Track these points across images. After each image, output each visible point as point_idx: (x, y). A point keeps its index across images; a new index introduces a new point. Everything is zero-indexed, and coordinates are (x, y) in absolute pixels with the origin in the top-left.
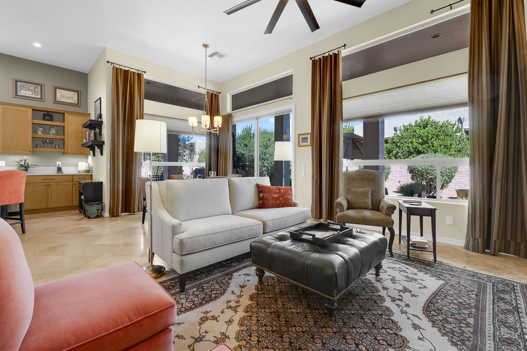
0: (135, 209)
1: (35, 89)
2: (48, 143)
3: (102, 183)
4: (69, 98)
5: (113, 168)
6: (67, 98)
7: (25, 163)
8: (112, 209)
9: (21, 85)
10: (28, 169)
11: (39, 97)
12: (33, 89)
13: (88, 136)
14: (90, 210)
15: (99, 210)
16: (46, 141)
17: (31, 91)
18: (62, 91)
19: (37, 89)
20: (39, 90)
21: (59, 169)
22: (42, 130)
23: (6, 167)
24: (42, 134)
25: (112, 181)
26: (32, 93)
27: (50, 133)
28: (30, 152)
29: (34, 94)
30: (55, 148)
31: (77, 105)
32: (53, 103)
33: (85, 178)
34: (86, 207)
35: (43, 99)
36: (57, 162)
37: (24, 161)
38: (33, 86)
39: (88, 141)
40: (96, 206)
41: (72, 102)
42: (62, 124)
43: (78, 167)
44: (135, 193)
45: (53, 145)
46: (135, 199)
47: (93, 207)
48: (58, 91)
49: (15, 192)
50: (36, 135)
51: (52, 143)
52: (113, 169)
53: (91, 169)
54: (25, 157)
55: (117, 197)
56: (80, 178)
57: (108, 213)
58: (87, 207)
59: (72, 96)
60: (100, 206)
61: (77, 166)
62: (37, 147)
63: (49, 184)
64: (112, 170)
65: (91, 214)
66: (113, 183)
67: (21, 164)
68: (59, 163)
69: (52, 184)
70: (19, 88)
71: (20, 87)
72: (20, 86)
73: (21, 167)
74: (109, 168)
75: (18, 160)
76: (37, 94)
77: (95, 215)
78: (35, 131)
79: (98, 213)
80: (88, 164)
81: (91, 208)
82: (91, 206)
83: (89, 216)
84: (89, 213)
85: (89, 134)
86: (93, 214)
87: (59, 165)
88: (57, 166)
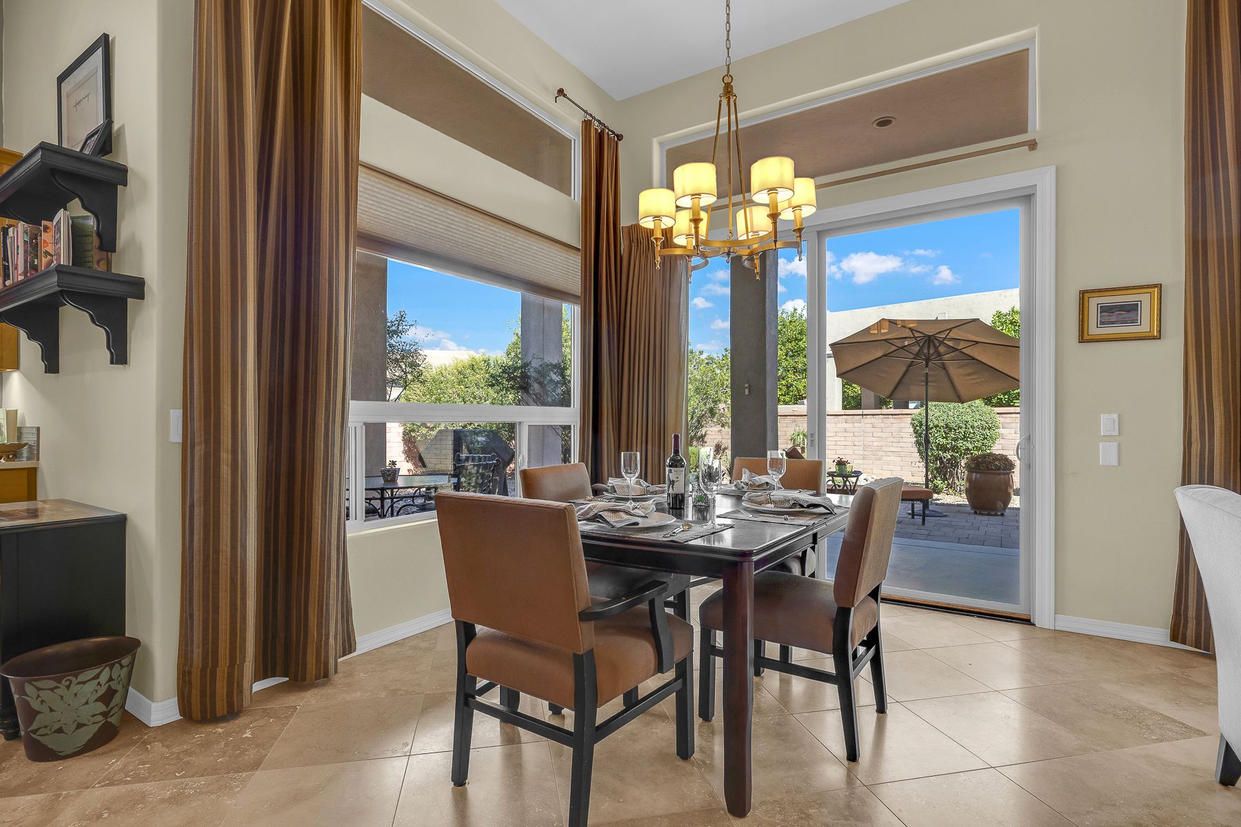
0: (327, 657)
3: (118, 524)
5: (207, 434)
8: (203, 677)
13: (21, 250)
14: (51, 710)
15: (116, 691)
25: (198, 511)
34: (23, 692)
39: (21, 278)
40: (97, 677)
44: (329, 568)
46: (328, 597)
47: (74, 688)
52: (207, 442)
53: (29, 438)
55: (233, 606)
57: (174, 701)
58: (29, 689)
60: (122, 667)
64: (199, 451)
65: (60, 731)
66: (206, 525)
74: (176, 436)
77: (88, 734)
79: (105, 714)
80: (8, 413)
81: (62, 690)
82: (59, 682)
83: (45, 747)
84: (46, 727)
85: (31, 239)
86: (75, 726)
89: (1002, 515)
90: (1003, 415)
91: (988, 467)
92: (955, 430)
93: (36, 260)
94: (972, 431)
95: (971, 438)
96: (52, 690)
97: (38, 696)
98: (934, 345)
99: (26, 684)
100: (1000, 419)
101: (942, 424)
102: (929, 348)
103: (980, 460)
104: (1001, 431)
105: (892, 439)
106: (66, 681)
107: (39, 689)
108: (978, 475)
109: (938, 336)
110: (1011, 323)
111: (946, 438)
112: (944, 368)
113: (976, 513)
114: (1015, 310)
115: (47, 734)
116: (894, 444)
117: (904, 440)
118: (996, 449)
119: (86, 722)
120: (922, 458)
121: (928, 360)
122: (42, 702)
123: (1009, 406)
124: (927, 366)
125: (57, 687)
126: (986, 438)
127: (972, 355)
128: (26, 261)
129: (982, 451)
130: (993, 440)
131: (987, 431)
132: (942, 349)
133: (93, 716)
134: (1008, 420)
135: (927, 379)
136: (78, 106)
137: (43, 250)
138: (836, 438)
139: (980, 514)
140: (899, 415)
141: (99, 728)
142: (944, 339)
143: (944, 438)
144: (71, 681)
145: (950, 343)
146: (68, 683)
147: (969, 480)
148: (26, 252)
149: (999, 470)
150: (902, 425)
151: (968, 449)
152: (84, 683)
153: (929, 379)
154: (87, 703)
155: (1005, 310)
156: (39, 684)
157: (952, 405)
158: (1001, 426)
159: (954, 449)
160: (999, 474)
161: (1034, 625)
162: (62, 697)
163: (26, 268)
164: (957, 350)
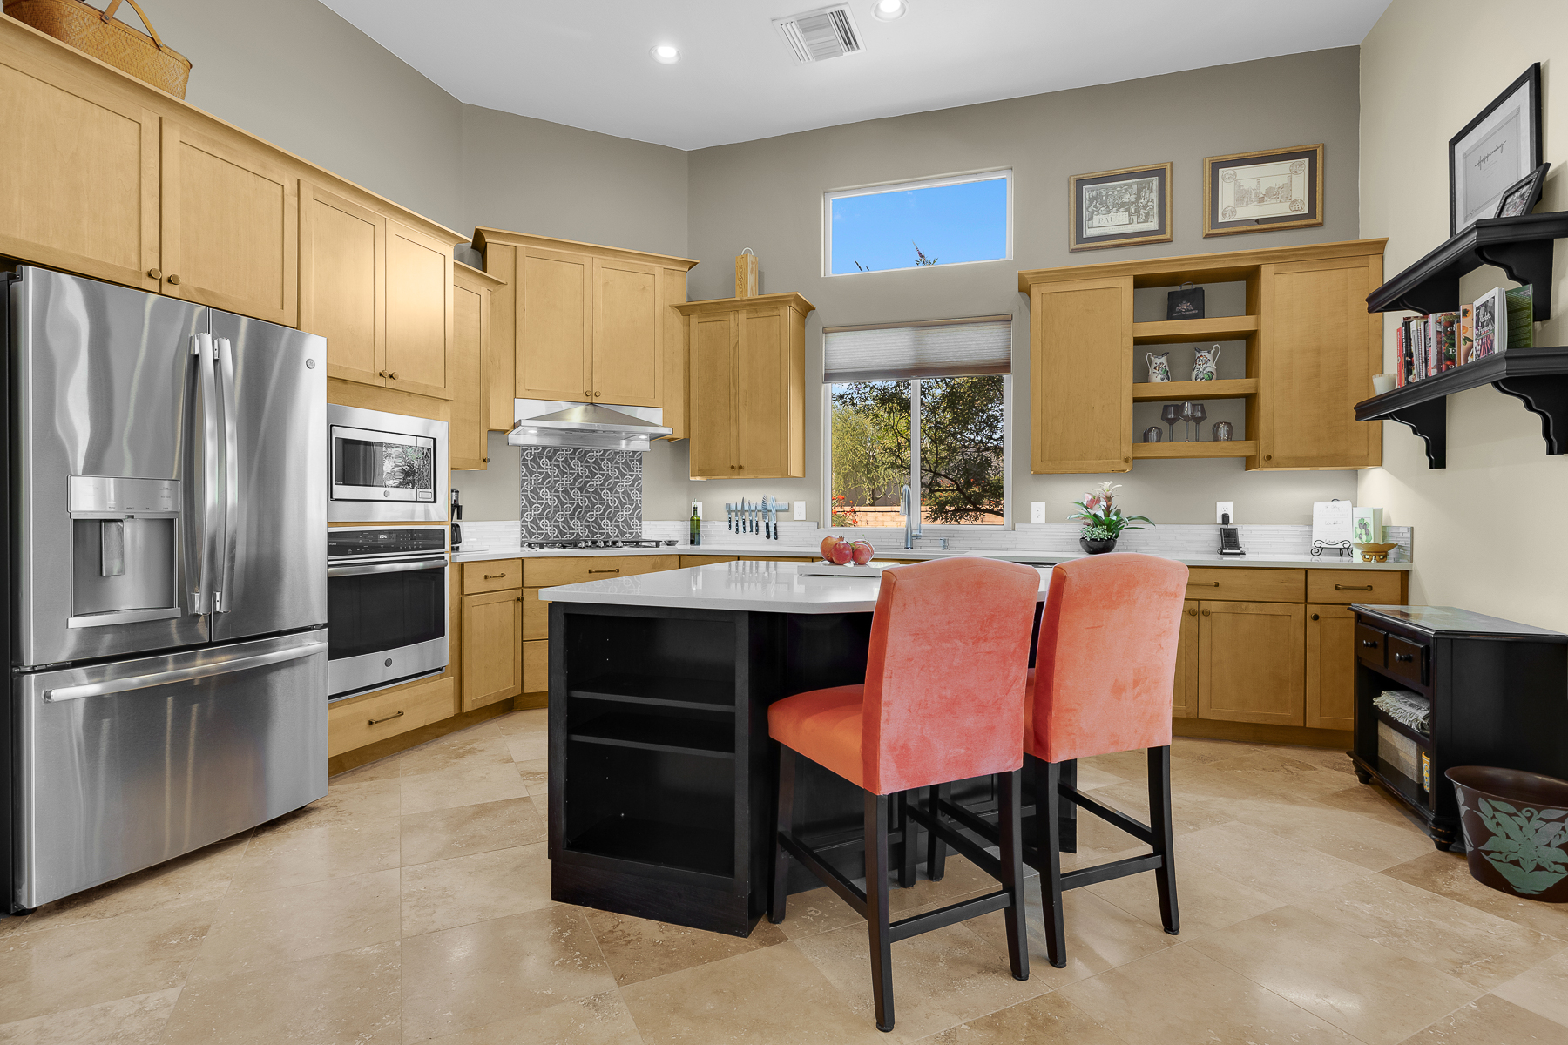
1: (1138, 198)
2: (1187, 419)
4: (1271, 194)
6: (1261, 200)
7: (1107, 510)
9: (1094, 193)
10: (1116, 537)
11: (1154, 224)
12: (1133, 198)
14: (1508, 837)
16: (1179, 409)
17: (1126, 206)
18: (1242, 172)
19: (1146, 193)
20: (1155, 196)
21: (1229, 539)
22: (1166, 364)
23: (1047, 526)
24: (1166, 381)
26: (1130, 215)
27: (1195, 373)
28: (1127, 461)
29: (1135, 218)
30: (1216, 438)
31: (1309, 219)
32: (1207, 236)
33: (1370, 588)
34: (1472, 805)
35: (1168, 229)
36: (1219, 504)
37: (1104, 503)
38: (1130, 186)
40: (1560, 820)
41: (1282, 209)
42: (1244, 323)
43: (1311, 525)
45: (1206, 426)
47: (1535, 823)
48: (1223, 177)
49: (1136, 683)
50: (1146, 391)
51: (1203, 417)
53: (1398, 539)
54: (1107, 485)
56: (1342, 584)
58: (1483, 805)
59: (1285, 180)
61: (1308, 522)
62: (1146, 439)
63: (1204, 605)
65: (1516, 863)
67: (1095, 515)
68: (1224, 507)
69: (1214, 607)
70: (1087, 209)
71: (1091, 203)
72: (1093, 199)
73: (1095, 525)
75: (1086, 499)
76: (1147, 215)
77: (1548, 880)
78: (1141, 375)
81: (1521, 820)
82: (1520, 811)
83: (1499, 874)
84: (1501, 853)
85: (1446, 328)
86: (1533, 865)
87: (1225, 518)
88: (1219, 520)
93: (1451, 350)
96: (1510, 815)
97: (1494, 817)
99: (1480, 799)
106: (1527, 811)
107: (1495, 809)
115: (1500, 861)
119: (1548, 868)
122: (1498, 824)
125: (1516, 815)
128: (1439, 353)
133: (1555, 863)
136: (1482, 163)
137: (1462, 337)
141: (1561, 880)
144: (1532, 814)
146: (1529, 814)
148: (1439, 343)
152: (1548, 821)
154: (1548, 845)
156: (1497, 804)
162: (1521, 828)
163: (1439, 360)
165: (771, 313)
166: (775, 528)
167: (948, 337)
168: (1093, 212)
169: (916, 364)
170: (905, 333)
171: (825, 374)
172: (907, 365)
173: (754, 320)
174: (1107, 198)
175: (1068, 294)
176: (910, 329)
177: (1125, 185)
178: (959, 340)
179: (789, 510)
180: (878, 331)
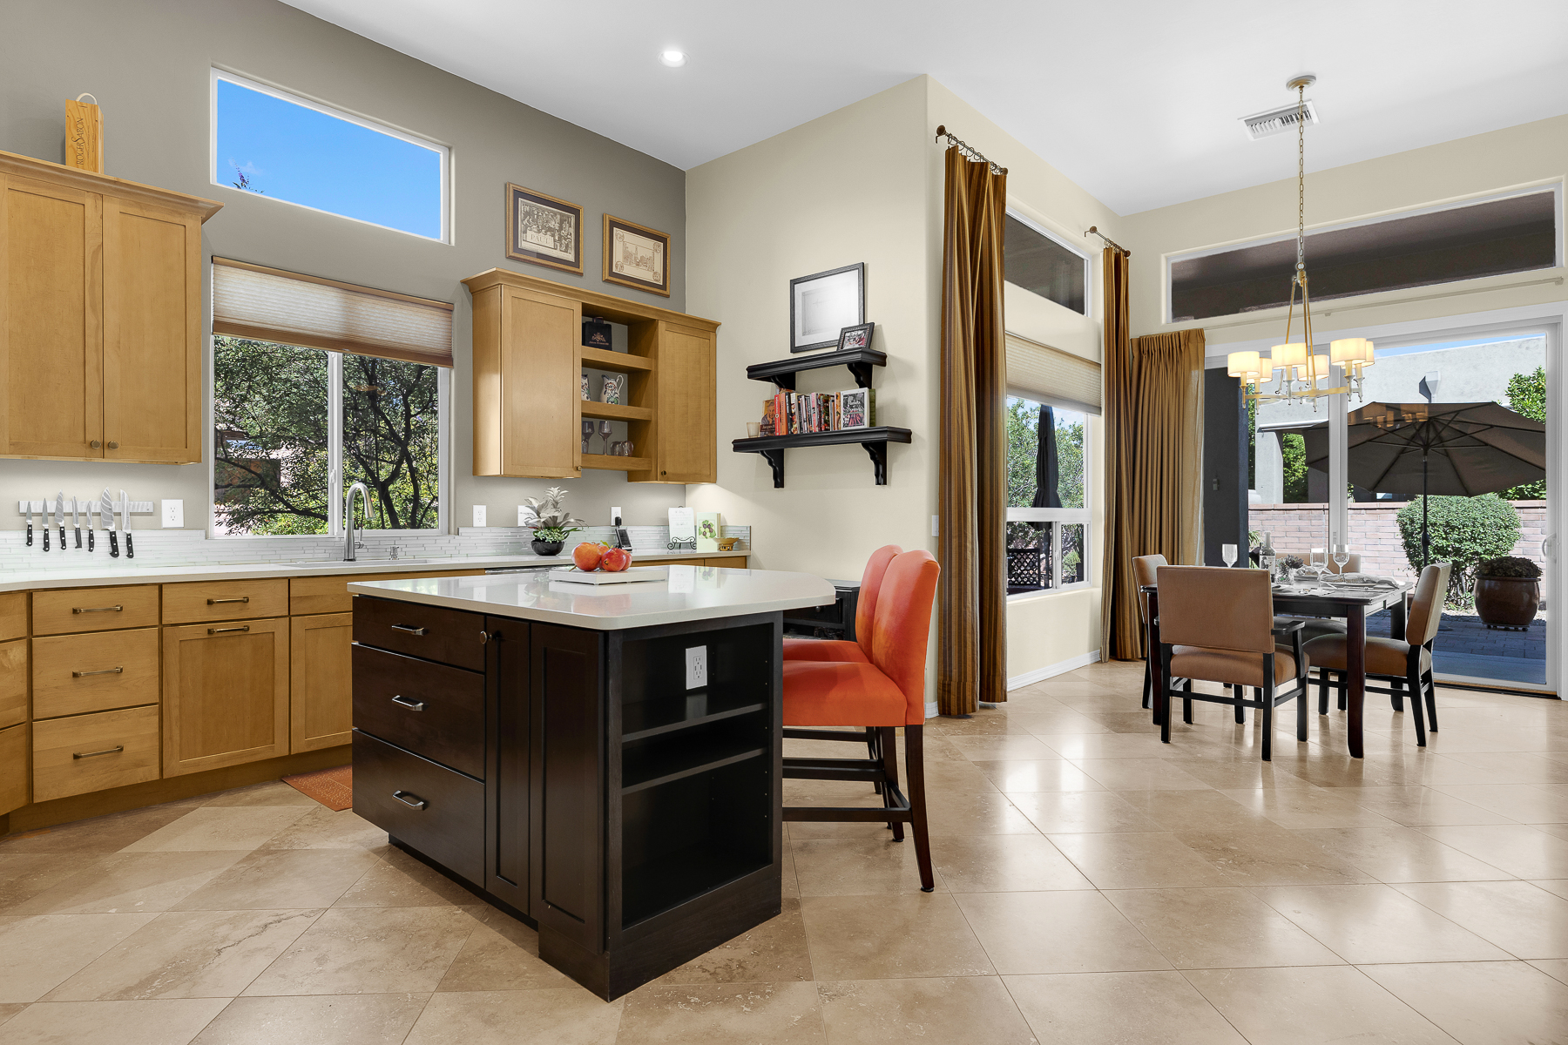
1: (561, 228)
2: (602, 435)
4: (642, 262)
6: (638, 264)
9: (528, 208)
11: (570, 257)
12: (557, 226)
13: (817, 411)
17: (552, 231)
18: (629, 236)
19: (566, 226)
20: (572, 230)
21: (622, 538)
22: (588, 384)
23: (487, 530)
24: (588, 400)
26: (555, 241)
27: (607, 396)
28: (577, 469)
29: (558, 245)
30: (613, 454)
31: (661, 290)
32: (607, 281)
35: (581, 265)
36: (611, 509)
38: (555, 214)
39: (816, 429)
41: (646, 275)
43: (668, 526)
48: (617, 236)
53: (736, 534)
54: (555, 492)
59: (651, 254)
61: (667, 523)
68: (616, 512)
70: (522, 221)
71: (525, 217)
72: (527, 214)
76: (567, 246)
85: (823, 404)
87: (618, 522)
88: (613, 523)
89: (1524, 630)
90: (1525, 510)
91: (1505, 573)
92: (1459, 529)
93: (827, 417)
94: (1482, 531)
95: (1481, 539)
98: (1435, 429)
100: (1521, 515)
101: (1441, 522)
102: (1428, 431)
103: (1495, 565)
104: (1523, 530)
105: (1364, 541)
108: (1493, 583)
109: (1441, 418)
110: (1537, 391)
111: (1446, 539)
112: (1447, 454)
113: (1489, 627)
114: (1543, 372)
116: (1369, 547)
117: (1383, 542)
118: (1516, 552)
120: (1412, 565)
121: (1426, 446)
123: (1534, 498)
124: (1426, 454)
126: (1502, 540)
127: (1485, 440)
128: (820, 418)
129: (1496, 555)
130: (1512, 542)
131: (1503, 530)
132: (1445, 434)
134: (1532, 517)
135: (1426, 467)
137: (836, 411)
138: (1286, 540)
139: (1495, 628)
140: (1375, 509)
142: (1450, 422)
143: (1443, 539)
145: (1457, 427)
147: (1481, 589)
148: (820, 411)
149: (1520, 576)
150: (1379, 522)
151: (1476, 553)
153: (1429, 468)
155: (1528, 372)
157: (1454, 498)
158: (1522, 525)
159: (1457, 552)
160: (1520, 581)
161: (1560, 699)
164: (1466, 434)
165: (170, 219)
166: (129, 541)
167: (385, 312)
168: (526, 226)
169: (343, 335)
170: (333, 294)
171: (215, 321)
172: (335, 334)
173: (135, 219)
174: (537, 217)
175: (534, 304)
176: (339, 291)
177: (552, 212)
178: (397, 319)
179: (153, 514)
180: (296, 282)
